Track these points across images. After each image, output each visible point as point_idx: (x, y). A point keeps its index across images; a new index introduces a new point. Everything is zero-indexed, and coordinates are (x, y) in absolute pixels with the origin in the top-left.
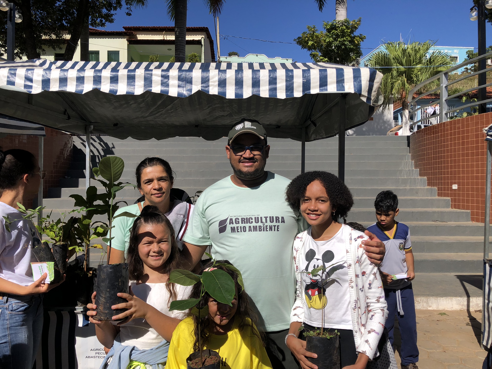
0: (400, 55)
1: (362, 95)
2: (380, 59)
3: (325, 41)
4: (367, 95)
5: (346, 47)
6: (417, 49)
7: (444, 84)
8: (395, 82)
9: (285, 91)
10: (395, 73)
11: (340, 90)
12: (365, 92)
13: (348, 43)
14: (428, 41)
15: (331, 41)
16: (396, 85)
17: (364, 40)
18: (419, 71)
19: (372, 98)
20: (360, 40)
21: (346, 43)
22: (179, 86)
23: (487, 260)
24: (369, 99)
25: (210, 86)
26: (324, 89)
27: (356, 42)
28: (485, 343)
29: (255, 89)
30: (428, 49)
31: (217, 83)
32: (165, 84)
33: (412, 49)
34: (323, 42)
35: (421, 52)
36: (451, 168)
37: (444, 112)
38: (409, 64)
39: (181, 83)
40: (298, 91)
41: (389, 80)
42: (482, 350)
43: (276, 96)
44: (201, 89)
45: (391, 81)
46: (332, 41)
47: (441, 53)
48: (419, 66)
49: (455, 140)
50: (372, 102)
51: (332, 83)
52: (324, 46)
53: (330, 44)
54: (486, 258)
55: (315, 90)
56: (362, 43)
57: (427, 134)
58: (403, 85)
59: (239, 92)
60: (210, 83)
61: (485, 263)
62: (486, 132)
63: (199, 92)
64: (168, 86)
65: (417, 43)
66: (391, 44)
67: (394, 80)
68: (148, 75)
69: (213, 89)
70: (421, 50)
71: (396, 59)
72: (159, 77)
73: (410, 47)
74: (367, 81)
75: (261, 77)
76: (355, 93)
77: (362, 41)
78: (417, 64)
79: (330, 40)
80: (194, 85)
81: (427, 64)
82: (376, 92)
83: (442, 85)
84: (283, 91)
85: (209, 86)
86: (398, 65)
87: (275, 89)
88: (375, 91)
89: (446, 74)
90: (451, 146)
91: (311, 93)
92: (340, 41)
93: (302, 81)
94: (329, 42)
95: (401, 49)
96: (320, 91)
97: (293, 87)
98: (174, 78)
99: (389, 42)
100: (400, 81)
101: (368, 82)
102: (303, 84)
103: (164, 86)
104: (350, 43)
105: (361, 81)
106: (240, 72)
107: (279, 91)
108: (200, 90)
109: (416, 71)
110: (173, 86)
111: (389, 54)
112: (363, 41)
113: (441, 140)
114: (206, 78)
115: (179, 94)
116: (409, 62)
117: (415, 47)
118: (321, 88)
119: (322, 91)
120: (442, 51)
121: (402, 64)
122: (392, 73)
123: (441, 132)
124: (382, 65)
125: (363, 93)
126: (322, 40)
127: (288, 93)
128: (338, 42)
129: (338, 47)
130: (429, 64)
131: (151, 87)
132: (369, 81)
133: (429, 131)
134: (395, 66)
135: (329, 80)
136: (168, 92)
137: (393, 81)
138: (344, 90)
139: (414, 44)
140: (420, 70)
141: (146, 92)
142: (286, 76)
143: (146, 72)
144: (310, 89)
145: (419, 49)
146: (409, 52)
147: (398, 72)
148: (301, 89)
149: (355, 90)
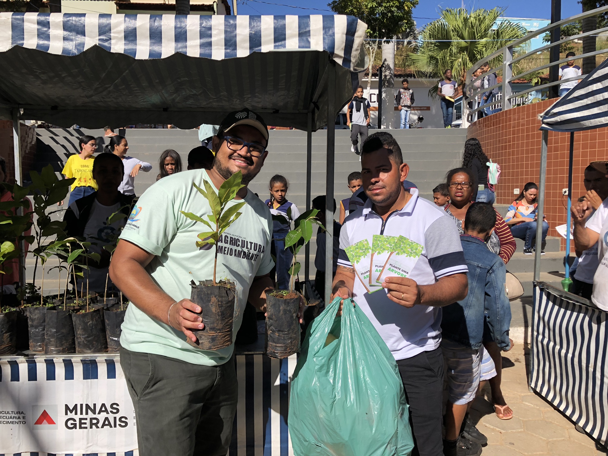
0: (461, 26)
1: (336, 54)
2: (436, 30)
3: (366, 6)
4: (343, 55)
5: (393, 16)
6: (482, 17)
7: (508, 61)
8: (455, 60)
9: (224, 48)
10: (454, 50)
11: (303, 47)
12: (339, 51)
13: (396, 9)
14: (496, 8)
15: (374, 6)
16: (456, 64)
17: (417, 6)
18: (483, 47)
19: (353, 60)
20: (412, 6)
21: (393, 9)
22: (65, 39)
23: (538, 283)
24: (347, 60)
25: (113, 39)
26: (281, 45)
27: (406, 8)
28: (533, 385)
29: (180, 45)
30: (495, 18)
31: (123, 35)
32: (43, 35)
33: (475, 18)
34: (364, 7)
35: (487, 22)
36: (513, 169)
37: (507, 98)
38: (472, 38)
39: (66, 33)
40: (243, 48)
41: (448, 58)
42: (529, 394)
43: (211, 56)
44: (99, 44)
45: (450, 59)
46: (376, 7)
47: (511, 24)
48: (484, 40)
49: (518, 133)
50: (352, 65)
51: (292, 36)
52: (366, 13)
53: (372, 9)
54: (537, 280)
55: (267, 47)
56: (413, 9)
57: (486, 127)
58: (465, 64)
59: (156, 48)
60: (112, 35)
61: (535, 286)
62: (541, 119)
63: (95, 48)
64: (48, 38)
65: (482, 11)
66: (450, 11)
67: (453, 58)
68: (18, 22)
69: (116, 44)
70: (487, 20)
71: (455, 31)
72: (34, 24)
73: (473, 15)
74: (343, 34)
75: (188, 26)
76: (324, 51)
77: (413, 8)
78: (482, 37)
79: (372, 6)
80: (88, 37)
81: (494, 38)
82: (359, 51)
83: (505, 62)
84: (220, 47)
85: (110, 39)
86: (458, 38)
87: (210, 44)
88: (357, 50)
89: (510, 48)
90: (514, 141)
91: (262, 51)
92: (385, 7)
93: (249, 33)
94: (372, 7)
95: (462, 18)
96: (274, 48)
97: (236, 41)
98: (56, 26)
99: (447, 8)
100: (460, 60)
101: (345, 36)
102: (250, 37)
103: (42, 38)
104: (398, 9)
105: (334, 34)
106: (157, 18)
107: (216, 47)
108: (97, 45)
109: (480, 47)
110: (56, 38)
111: (447, 24)
112: (415, 7)
113: (502, 133)
114: (106, 26)
115: (64, 50)
116: (472, 36)
117: (479, 15)
118: (277, 44)
119: (278, 48)
120: (512, 22)
121: (462, 38)
122: (451, 49)
123: (503, 123)
124: (439, 39)
125: (336, 52)
126: (363, 5)
127: (228, 51)
128: (383, 8)
129: (383, 14)
130: (496, 38)
131: (23, 39)
132: (347, 34)
133: (488, 121)
134: (455, 40)
135: (288, 32)
136: (48, 48)
137: (452, 60)
138: (310, 48)
139: (478, 11)
140: (485, 46)
141: (15, 47)
142: (225, 25)
143: (14, 17)
144: (260, 45)
145: (484, 18)
146: (472, 22)
147: (458, 47)
148: (248, 45)
149: (324, 48)
